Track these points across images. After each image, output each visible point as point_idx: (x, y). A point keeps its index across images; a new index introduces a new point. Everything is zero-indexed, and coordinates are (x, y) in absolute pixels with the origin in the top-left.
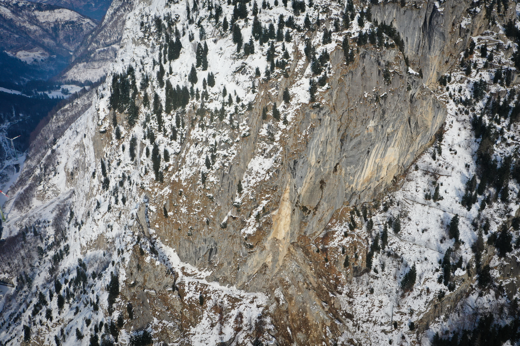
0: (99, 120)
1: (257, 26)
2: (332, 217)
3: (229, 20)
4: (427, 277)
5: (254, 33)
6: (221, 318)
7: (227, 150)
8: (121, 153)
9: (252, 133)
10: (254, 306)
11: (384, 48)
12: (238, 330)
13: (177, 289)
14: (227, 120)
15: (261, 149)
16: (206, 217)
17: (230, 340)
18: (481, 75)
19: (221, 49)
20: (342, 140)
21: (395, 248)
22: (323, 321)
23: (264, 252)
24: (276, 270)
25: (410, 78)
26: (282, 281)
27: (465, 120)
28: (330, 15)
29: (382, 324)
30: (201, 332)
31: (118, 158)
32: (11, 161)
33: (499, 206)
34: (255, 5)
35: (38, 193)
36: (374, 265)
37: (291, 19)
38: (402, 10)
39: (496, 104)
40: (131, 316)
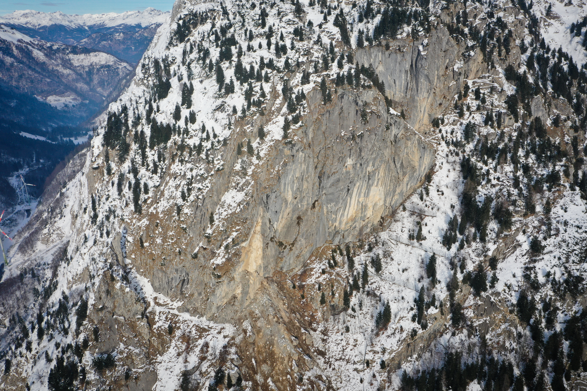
0: (93, 156)
1: (239, 69)
2: (312, 255)
3: (214, 61)
4: (402, 316)
5: (236, 73)
6: (187, 347)
7: (202, 183)
8: (110, 188)
9: (226, 167)
10: (221, 336)
11: (361, 89)
12: (203, 359)
13: (147, 317)
14: (203, 156)
15: (235, 183)
16: (179, 247)
17: (194, 368)
18: (473, 117)
19: (205, 89)
20: (319, 177)
21: (375, 287)
22: (290, 354)
23: (232, 282)
24: (247, 303)
25: (392, 118)
26: (251, 314)
27: (455, 161)
28: (311, 57)
29: (354, 363)
30: (167, 361)
31: (107, 193)
32: (23, 206)
33: (477, 245)
34: (240, 48)
35: (43, 236)
36: (352, 304)
37: (271, 61)
38: (387, 53)
39: (484, 146)
40: (96, 339)
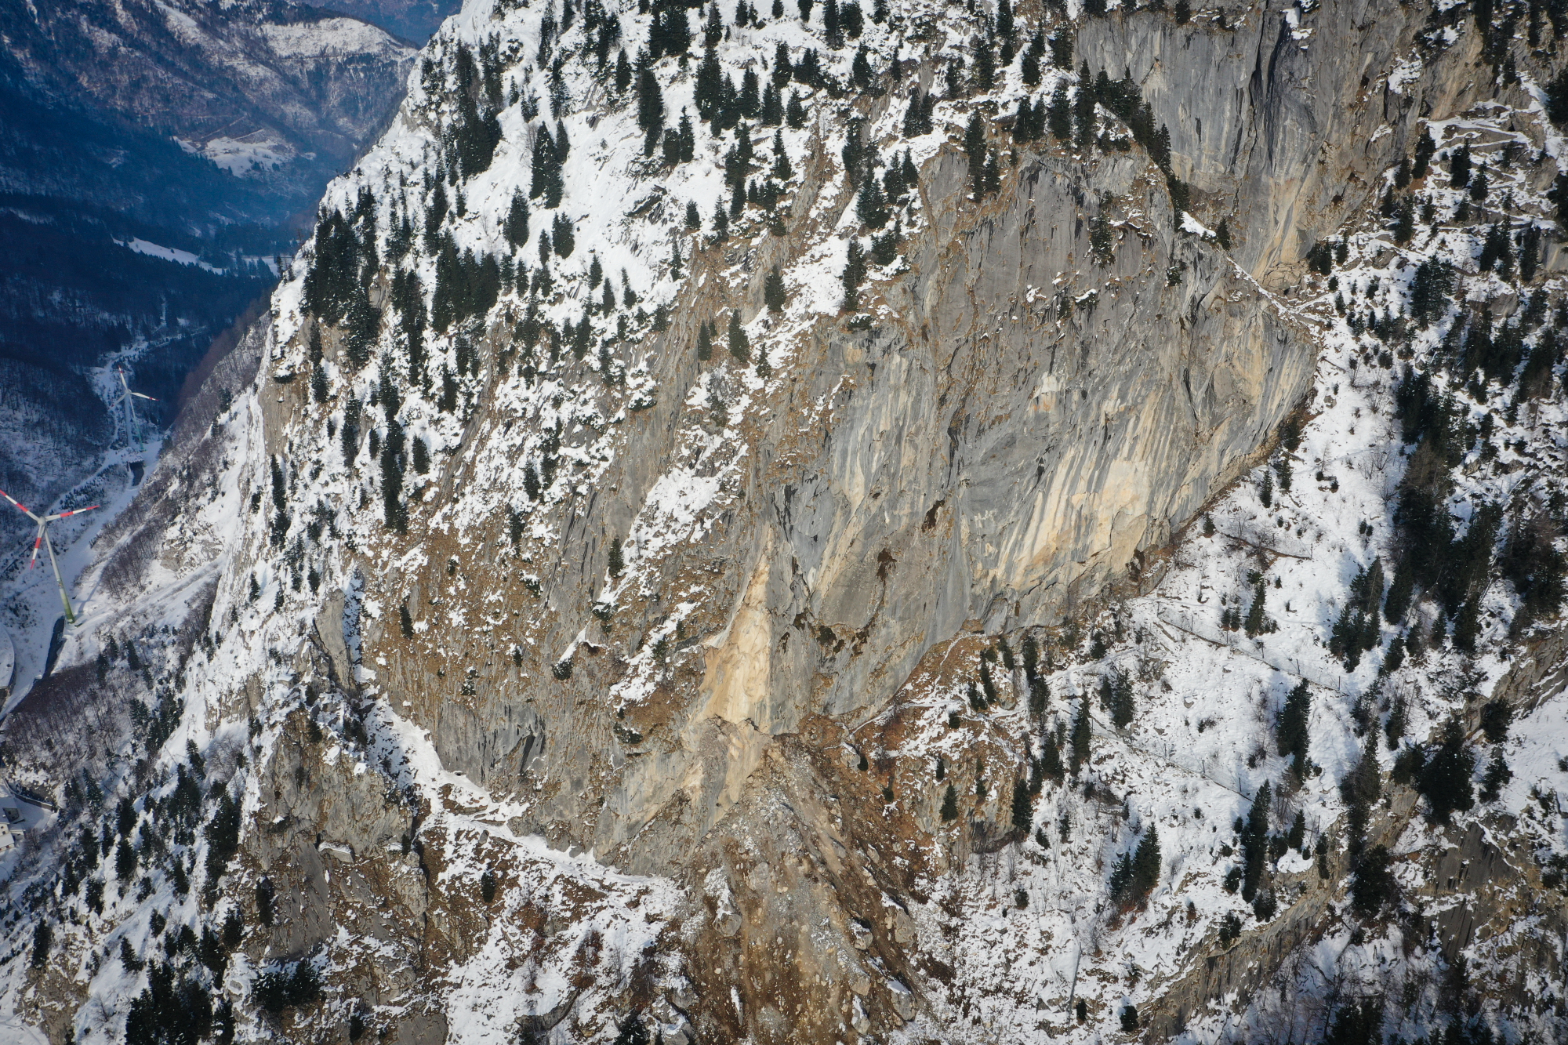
0: (276, 342)
1: (710, 83)
2: (920, 666)
3: (632, 57)
4: (1194, 871)
5: (699, 96)
6: (538, 945)
7: (589, 446)
8: (324, 441)
9: (662, 398)
10: (638, 916)
11: (1096, 153)
12: (582, 982)
13: (420, 849)
14: (593, 360)
15: (689, 447)
16: (518, 642)
17: (554, 1011)
18: (1443, 242)
19: (604, 145)
20: (952, 432)
21: (1110, 772)
22: (845, 979)
23: (675, 756)
24: (720, 815)
25: (1189, 245)
26: (732, 848)
27: (1377, 384)
28: (939, 46)
29: (1041, 1005)
30: (478, 981)
31: (314, 457)
33: (1446, 661)
34: (715, 15)
35: (166, 547)
36: (1037, 820)
37: (811, 58)
38: (1181, 33)
39: (1478, 336)
40: (265, 917)
